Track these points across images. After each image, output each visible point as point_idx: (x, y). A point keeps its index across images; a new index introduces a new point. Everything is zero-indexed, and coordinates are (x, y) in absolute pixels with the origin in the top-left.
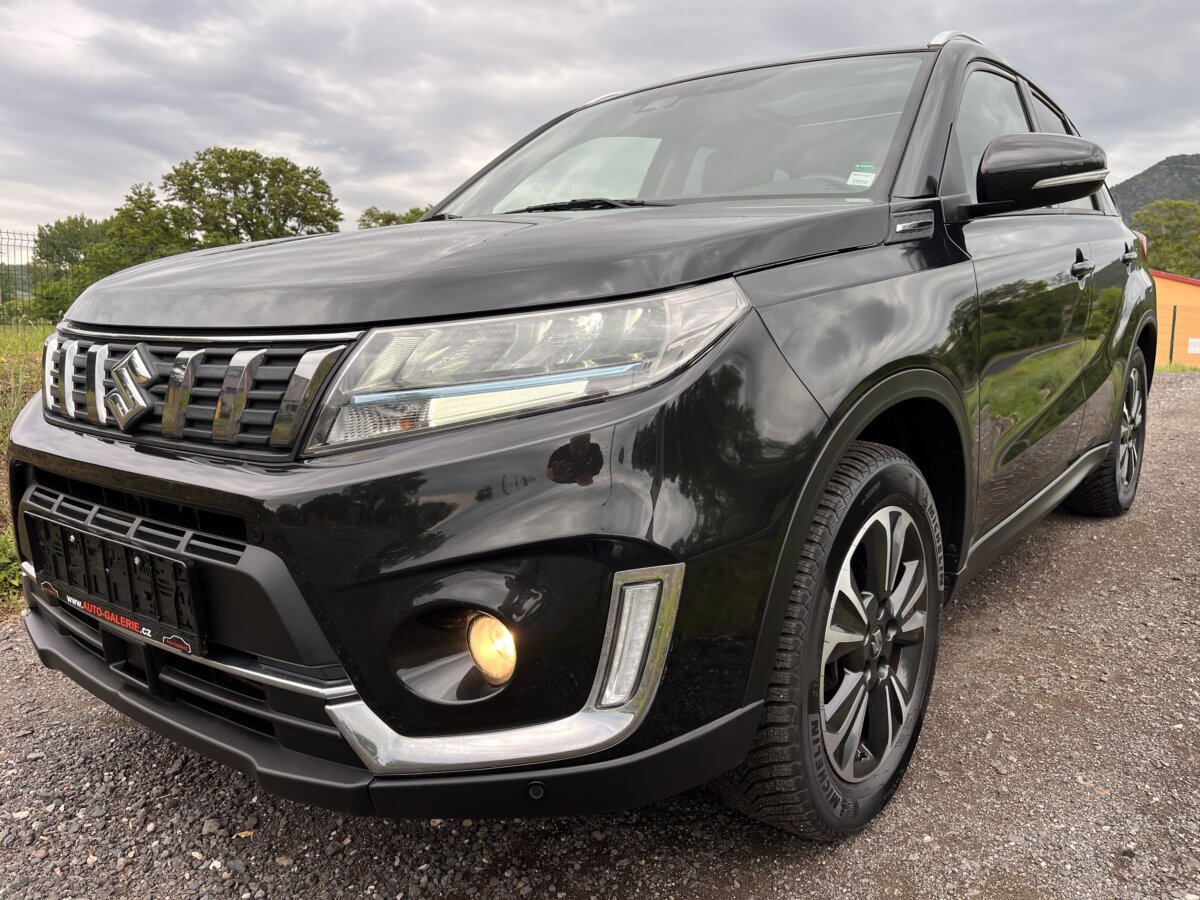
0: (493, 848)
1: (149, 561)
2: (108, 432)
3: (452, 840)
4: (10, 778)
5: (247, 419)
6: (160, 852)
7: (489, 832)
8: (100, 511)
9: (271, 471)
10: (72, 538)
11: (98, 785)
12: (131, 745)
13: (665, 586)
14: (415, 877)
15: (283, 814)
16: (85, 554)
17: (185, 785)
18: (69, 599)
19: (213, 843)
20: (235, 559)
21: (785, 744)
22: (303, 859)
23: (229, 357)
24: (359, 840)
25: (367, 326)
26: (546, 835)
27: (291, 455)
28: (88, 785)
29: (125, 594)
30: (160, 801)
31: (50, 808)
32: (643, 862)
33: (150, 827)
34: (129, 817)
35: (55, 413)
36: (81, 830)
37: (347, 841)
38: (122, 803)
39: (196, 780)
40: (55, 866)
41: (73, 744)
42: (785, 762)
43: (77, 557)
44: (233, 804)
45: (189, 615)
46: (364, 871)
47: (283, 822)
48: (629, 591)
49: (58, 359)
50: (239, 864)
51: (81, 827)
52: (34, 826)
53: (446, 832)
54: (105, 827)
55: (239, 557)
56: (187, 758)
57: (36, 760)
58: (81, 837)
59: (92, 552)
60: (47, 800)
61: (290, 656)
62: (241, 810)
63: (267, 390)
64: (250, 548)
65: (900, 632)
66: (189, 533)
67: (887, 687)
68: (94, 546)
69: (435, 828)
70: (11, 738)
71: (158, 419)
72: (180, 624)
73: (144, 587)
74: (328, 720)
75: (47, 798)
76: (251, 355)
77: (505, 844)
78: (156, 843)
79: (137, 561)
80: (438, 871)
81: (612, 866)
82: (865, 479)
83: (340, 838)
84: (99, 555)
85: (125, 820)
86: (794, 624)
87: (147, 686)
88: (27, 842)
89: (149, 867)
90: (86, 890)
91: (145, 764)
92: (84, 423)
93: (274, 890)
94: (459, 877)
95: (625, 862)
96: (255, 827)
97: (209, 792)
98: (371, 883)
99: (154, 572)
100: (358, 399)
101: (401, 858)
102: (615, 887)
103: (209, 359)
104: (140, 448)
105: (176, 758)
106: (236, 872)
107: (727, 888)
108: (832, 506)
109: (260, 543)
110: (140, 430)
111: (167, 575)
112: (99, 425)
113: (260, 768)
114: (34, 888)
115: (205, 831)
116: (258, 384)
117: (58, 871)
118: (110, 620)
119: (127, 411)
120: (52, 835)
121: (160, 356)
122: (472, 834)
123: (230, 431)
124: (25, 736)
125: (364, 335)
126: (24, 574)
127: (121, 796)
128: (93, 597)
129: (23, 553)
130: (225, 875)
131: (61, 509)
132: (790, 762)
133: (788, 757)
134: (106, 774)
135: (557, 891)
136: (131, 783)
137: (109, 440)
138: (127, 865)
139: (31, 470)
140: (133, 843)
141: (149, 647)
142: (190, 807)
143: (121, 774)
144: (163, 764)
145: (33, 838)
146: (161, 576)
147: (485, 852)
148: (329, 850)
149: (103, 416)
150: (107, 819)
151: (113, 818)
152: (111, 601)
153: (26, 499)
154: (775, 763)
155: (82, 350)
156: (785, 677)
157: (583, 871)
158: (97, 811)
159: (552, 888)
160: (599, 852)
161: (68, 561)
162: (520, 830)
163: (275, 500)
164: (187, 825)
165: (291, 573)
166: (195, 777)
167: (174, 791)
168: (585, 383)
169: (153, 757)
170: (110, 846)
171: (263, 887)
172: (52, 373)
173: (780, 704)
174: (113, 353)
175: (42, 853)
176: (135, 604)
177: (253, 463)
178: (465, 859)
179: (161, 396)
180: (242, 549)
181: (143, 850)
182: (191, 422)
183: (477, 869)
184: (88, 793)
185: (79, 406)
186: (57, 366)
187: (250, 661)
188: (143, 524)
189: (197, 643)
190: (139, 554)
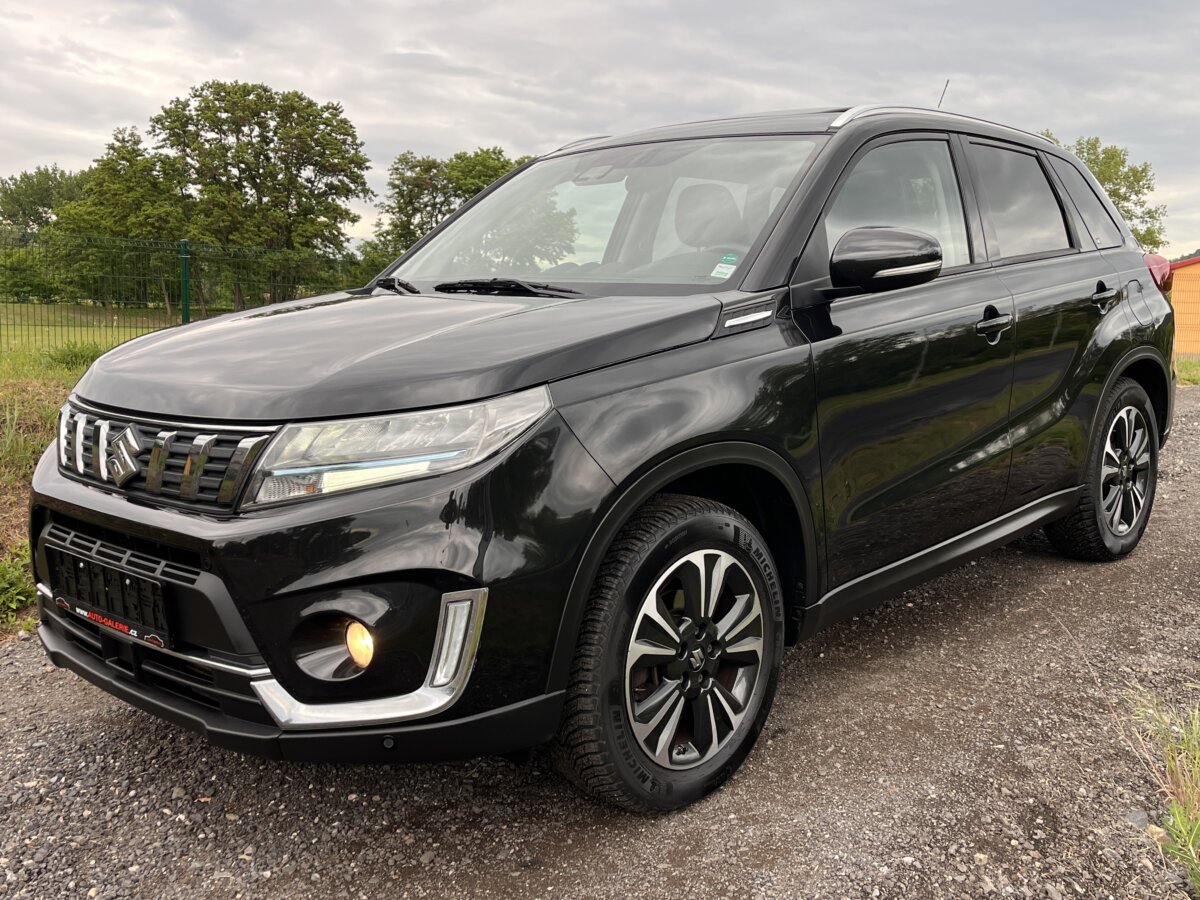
0: (393, 815)
1: (136, 581)
2: (107, 487)
3: (361, 809)
4: (19, 760)
5: (204, 484)
6: (139, 809)
7: (392, 805)
8: (102, 545)
9: (221, 520)
10: (82, 565)
11: (91, 764)
12: (118, 738)
13: (474, 604)
14: (329, 829)
15: (235, 788)
16: (90, 578)
17: (160, 767)
18: (78, 610)
19: (180, 804)
20: (193, 581)
21: (591, 727)
22: (247, 817)
23: (193, 439)
24: (291, 806)
25: (283, 422)
26: (436, 808)
27: (230, 509)
28: (83, 764)
29: (118, 606)
30: (142, 777)
31: (54, 780)
32: (505, 827)
33: (132, 793)
34: (116, 787)
35: (67, 468)
36: (78, 794)
37: (282, 807)
38: (110, 777)
39: (169, 764)
40: (59, 817)
41: (70, 736)
42: (592, 741)
43: (85, 579)
44: (196, 780)
45: (162, 620)
46: (291, 826)
47: (234, 793)
48: (452, 607)
49: (71, 427)
50: (198, 817)
51: (79, 792)
52: (41, 791)
53: (358, 803)
54: (97, 793)
55: (195, 580)
56: (162, 749)
57: (40, 747)
58: (78, 799)
59: (96, 575)
60: (51, 774)
61: (227, 647)
62: (203, 784)
63: (218, 464)
64: (202, 573)
65: (724, 652)
66: (163, 563)
67: (709, 697)
68: (97, 571)
69: (351, 802)
70: (18, 732)
71: (144, 479)
72: (157, 627)
73: (132, 601)
74: (253, 693)
75: (51, 772)
76: (207, 438)
77: (403, 813)
78: (137, 803)
79: (128, 582)
80: (347, 827)
81: (481, 829)
82: (670, 530)
83: (276, 805)
84: (101, 578)
85: (112, 788)
86: (597, 637)
87: (132, 674)
88: (36, 802)
89: (131, 818)
90: (83, 832)
91: (128, 751)
92: (90, 478)
93: (223, 834)
94: (362, 831)
95: (491, 827)
96: (212, 796)
97: (179, 772)
98: (295, 831)
99: (139, 590)
100: (276, 473)
101: (320, 818)
102: (478, 842)
103: (178, 439)
104: (132, 500)
105: (154, 748)
106: (195, 823)
107: (562, 845)
108: (636, 549)
109: (209, 571)
110: (131, 487)
111: (148, 593)
112: (100, 480)
113: (208, 727)
114: (44, 830)
115: (174, 796)
116: (211, 460)
117: (61, 820)
118: (109, 626)
119: (122, 473)
120: (56, 799)
121: (146, 433)
122: (378, 806)
123: (192, 490)
124: (30, 731)
125: (279, 430)
126: (39, 593)
127: (110, 773)
128: (96, 609)
129: (40, 575)
130: (187, 823)
131: (73, 543)
132: (596, 741)
133: (594, 738)
134: (98, 757)
135: (434, 842)
136: (117, 764)
137: (108, 492)
138: (114, 816)
139: (49, 512)
140: (119, 803)
141: (136, 645)
142: (163, 781)
143: (110, 757)
144: (144, 752)
145: (41, 800)
146: (144, 593)
147: (385, 816)
148: (267, 811)
149: (104, 474)
150: (99, 787)
151: (104, 787)
152: (109, 611)
153: (45, 534)
154: (585, 742)
155: (89, 422)
156: (590, 676)
157: (458, 831)
158: (90, 782)
159: (430, 840)
160: (474, 820)
161: (77, 581)
162: (417, 804)
163: (221, 541)
164: (160, 792)
165: (228, 590)
166: (168, 762)
167: (151, 770)
168: (428, 463)
169: (135, 747)
170: (101, 805)
171: (216, 832)
172: (66, 438)
173: (586, 696)
174: (112, 428)
175: (48, 808)
176: (126, 614)
177: (209, 514)
178: (369, 820)
179: (146, 463)
180: (198, 574)
181: (126, 808)
182: (166, 484)
183: (377, 827)
184: (84, 770)
185: (87, 465)
186: (69, 432)
187: (203, 653)
188: (132, 555)
189: (167, 638)
190: (129, 577)
